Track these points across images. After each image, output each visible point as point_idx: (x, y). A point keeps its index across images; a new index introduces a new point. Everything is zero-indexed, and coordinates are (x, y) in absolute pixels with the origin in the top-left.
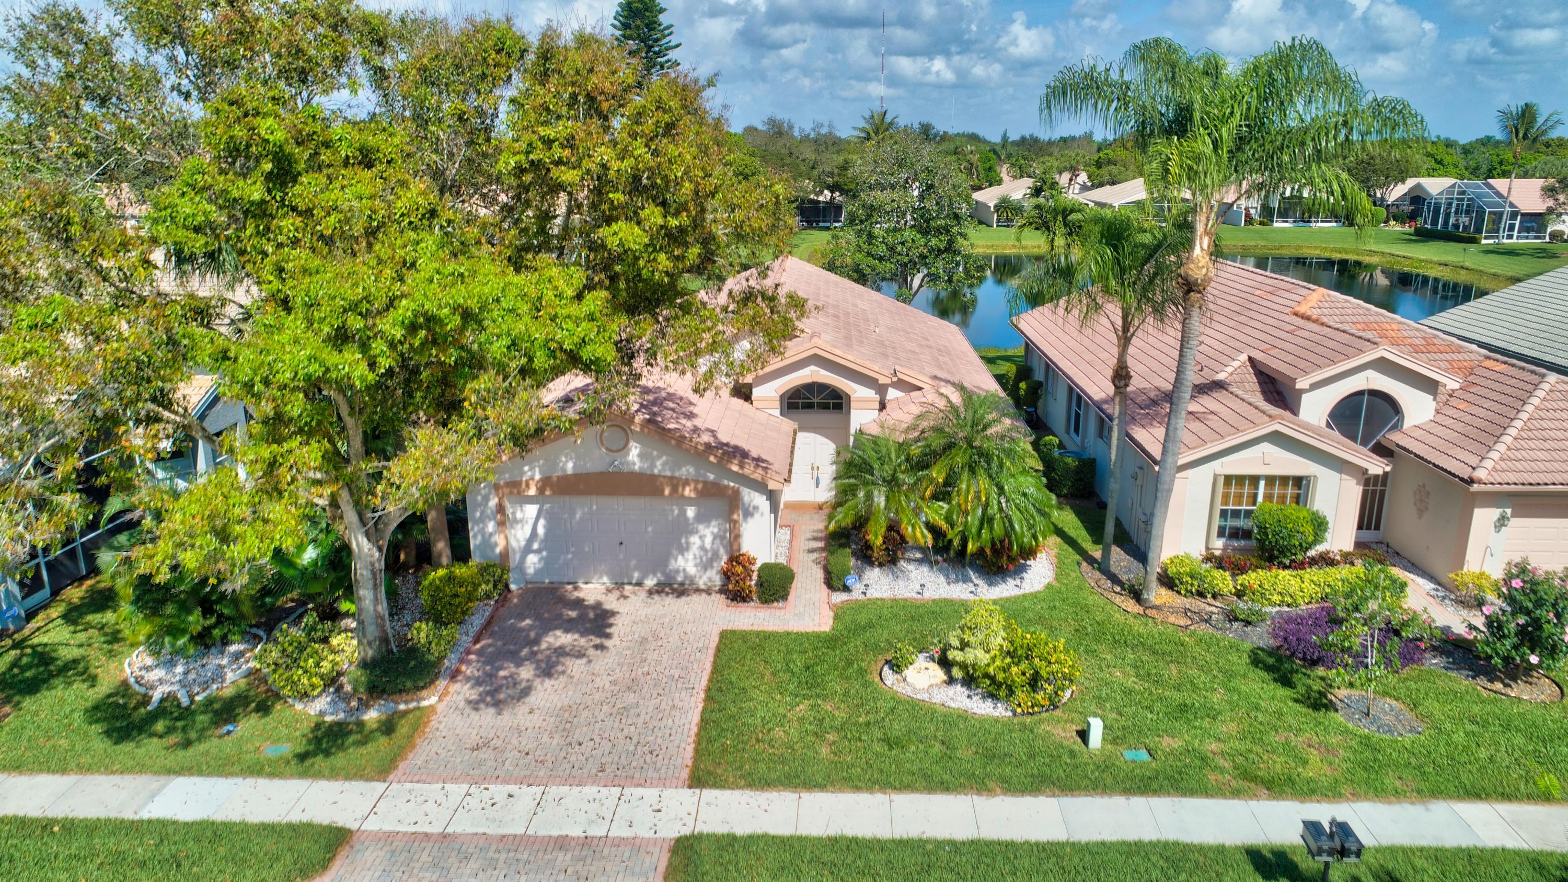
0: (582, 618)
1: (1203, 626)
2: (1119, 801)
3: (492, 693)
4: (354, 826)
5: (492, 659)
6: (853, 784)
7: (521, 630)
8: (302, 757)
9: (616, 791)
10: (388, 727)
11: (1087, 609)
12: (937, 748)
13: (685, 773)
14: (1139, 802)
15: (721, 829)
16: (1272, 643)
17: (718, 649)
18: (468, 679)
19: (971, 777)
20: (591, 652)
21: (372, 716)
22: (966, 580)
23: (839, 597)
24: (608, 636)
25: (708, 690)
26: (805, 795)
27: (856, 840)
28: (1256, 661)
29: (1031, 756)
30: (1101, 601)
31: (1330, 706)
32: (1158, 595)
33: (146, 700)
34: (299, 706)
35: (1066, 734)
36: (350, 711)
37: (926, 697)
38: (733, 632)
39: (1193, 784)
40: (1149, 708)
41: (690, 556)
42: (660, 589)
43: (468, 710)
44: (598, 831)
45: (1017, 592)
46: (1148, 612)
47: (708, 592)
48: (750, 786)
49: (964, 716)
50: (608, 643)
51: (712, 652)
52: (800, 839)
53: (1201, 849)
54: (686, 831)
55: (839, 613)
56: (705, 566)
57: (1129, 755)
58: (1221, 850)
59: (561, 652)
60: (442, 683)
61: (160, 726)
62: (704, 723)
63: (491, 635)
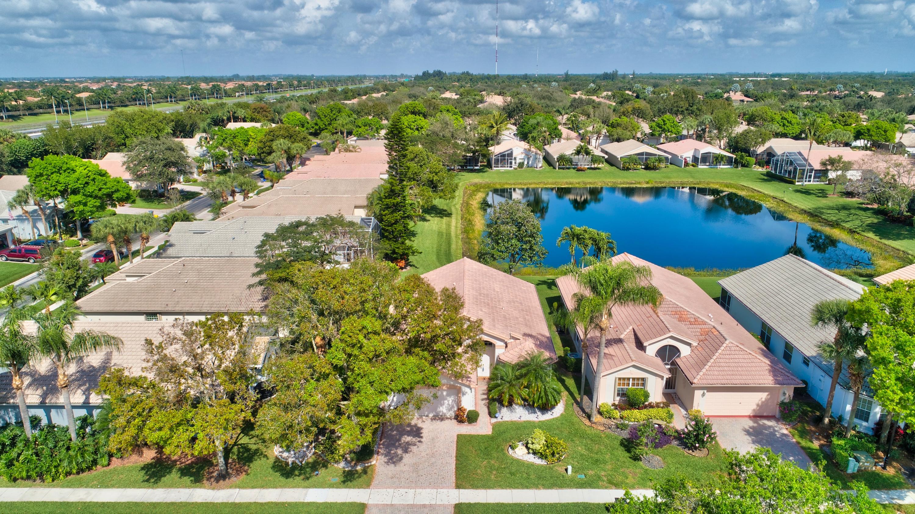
0: (412, 430)
1: (609, 430)
2: (574, 490)
3: (392, 459)
4: (366, 502)
5: (388, 446)
6: (501, 487)
7: (393, 436)
8: (344, 482)
9: (435, 490)
10: (365, 471)
11: (573, 424)
12: (525, 475)
13: (454, 485)
14: (580, 491)
15: (467, 502)
16: (628, 436)
17: (457, 442)
18: (382, 454)
19: (534, 484)
20: (418, 443)
21: (359, 468)
22: (535, 412)
23: (494, 420)
24: (422, 437)
25: (456, 457)
26: (488, 490)
27: (503, 504)
28: (622, 444)
29: (551, 477)
30: (578, 420)
31: (640, 459)
32: (596, 418)
33: (287, 464)
34: (336, 465)
35: (562, 470)
36: (352, 467)
37: (521, 458)
38: (461, 435)
39: (595, 485)
40: (587, 461)
41: (444, 407)
42: (434, 418)
43: (386, 465)
44: (433, 502)
45: (552, 417)
46: (593, 425)
47: (451, 419)
48: (473, 488)
49: (533, 465)
50: (422, 440)
51: (455, 443)
52: (489, 504)
53: (593, 504)
54: (457, 502)
55: (494, 426)
56: (449, 410)
57: (579, 476)
58: (598, 505)
59: (408, 443)
60: (375, 456)
61: (297, 472)
62: (457, 468)
63: (385, 438)
